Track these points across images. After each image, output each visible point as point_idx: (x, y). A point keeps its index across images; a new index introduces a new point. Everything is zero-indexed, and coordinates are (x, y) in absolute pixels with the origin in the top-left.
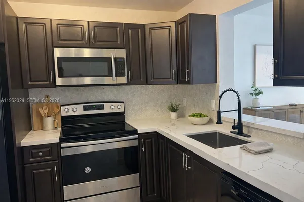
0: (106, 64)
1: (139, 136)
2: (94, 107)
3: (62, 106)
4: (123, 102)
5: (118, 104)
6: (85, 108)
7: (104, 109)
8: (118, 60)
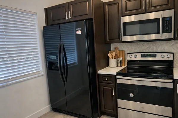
0: (156, 24)
1: (173, 81)
2: (149, 56)
3: (128, 54)
4: (173, 53)
5: (168, 54)
6: (142, 56)
7: (156, 57)
8: (166, 19)
